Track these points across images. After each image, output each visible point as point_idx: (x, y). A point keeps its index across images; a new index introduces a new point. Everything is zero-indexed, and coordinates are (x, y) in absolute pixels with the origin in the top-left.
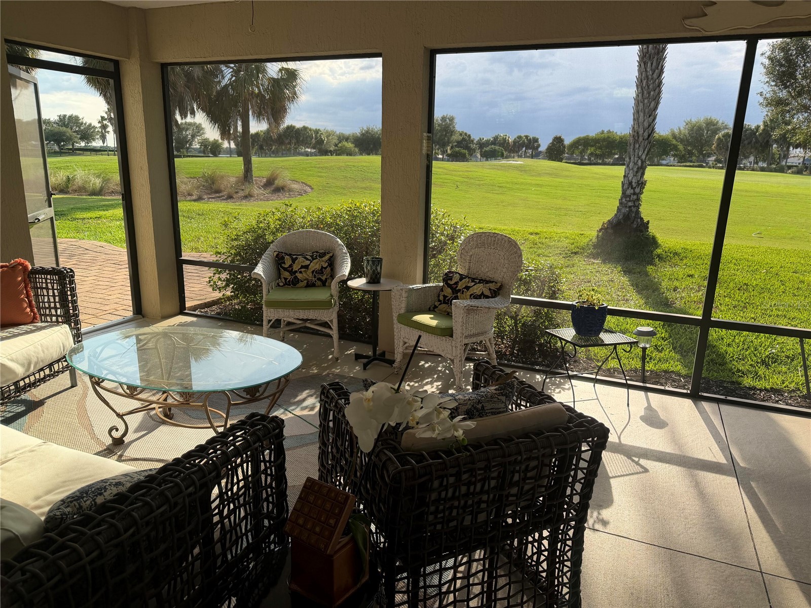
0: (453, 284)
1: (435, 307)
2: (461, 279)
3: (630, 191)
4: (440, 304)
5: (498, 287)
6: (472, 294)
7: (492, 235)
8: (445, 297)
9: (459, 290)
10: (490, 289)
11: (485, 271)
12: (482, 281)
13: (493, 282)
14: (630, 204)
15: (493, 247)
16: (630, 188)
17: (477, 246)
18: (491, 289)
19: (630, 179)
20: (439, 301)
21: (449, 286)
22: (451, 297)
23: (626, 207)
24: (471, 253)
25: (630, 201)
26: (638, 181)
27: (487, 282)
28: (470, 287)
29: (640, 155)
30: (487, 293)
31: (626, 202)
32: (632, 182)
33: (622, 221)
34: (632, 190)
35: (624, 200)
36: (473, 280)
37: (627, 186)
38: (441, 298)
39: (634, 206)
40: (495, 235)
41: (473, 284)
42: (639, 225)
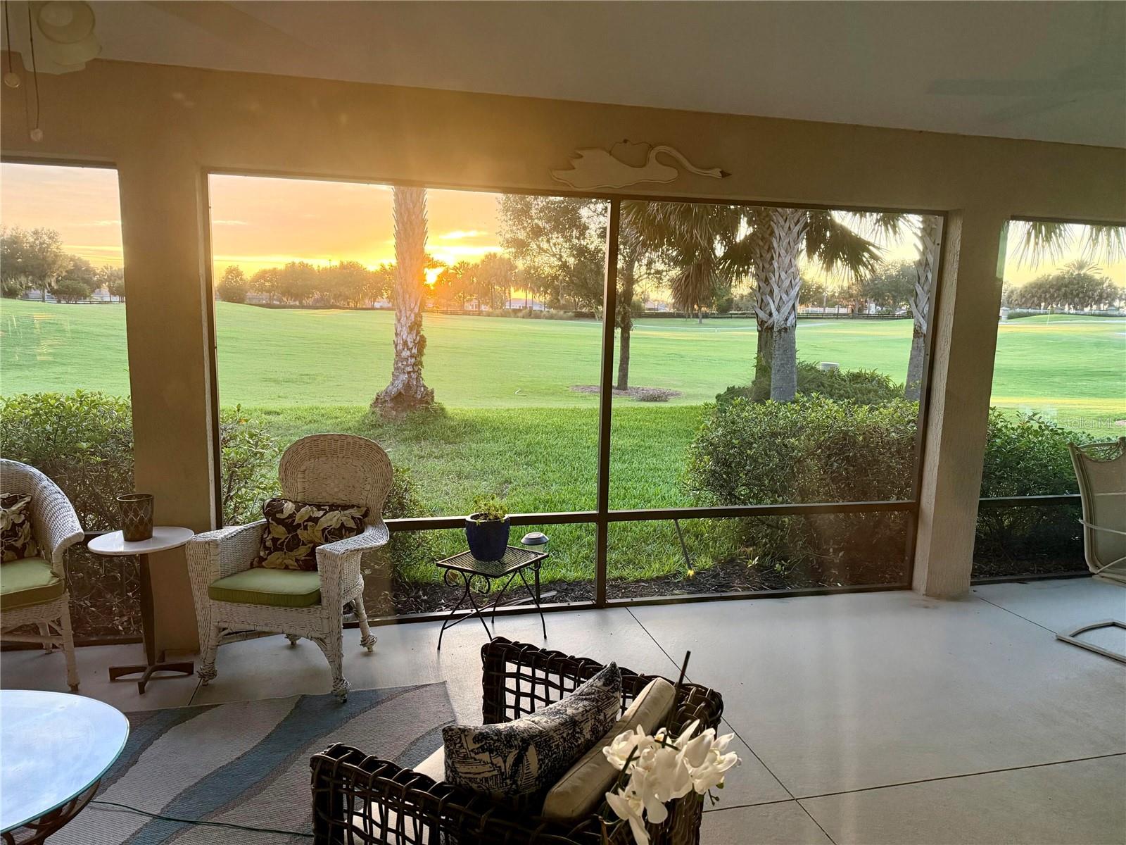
0: (286, 518)
1: (262, 559)
2: (298, 509)
3: (406, 353)
4: (269, 554)
5: (363, 512)
6: (325, 529)
7: (336, 438)
8: (274, 540)
9: (299, 525)
10: (353, 518)
11: (334, 490)
12: (333, 507)
13: (353, 506)
14: (409, 369)
15: (341, 456)
16: (406, 349)
17: (312, 456)
18: (355, 518)
19: (404, 337)
20: (266, 548)
21: (280, 522)
22: (286, 539)
23: (404, 373)
24: (303, 468)
25: (407, 365)
26: (414, 340)
27: (345, 507)
28: (318, 519)
29: (412, 307)
30: (352, 524)
31: (403, 367)
32: (406, 341)
33: (403, 391)
34: (409, 352)
35: (400, 365)
36: (319, 507)
37: (401, 347)
38: (269, 544)
39: (414, 372)
40: (344, 438)
41: (321, 513)
42: (423, 396)
